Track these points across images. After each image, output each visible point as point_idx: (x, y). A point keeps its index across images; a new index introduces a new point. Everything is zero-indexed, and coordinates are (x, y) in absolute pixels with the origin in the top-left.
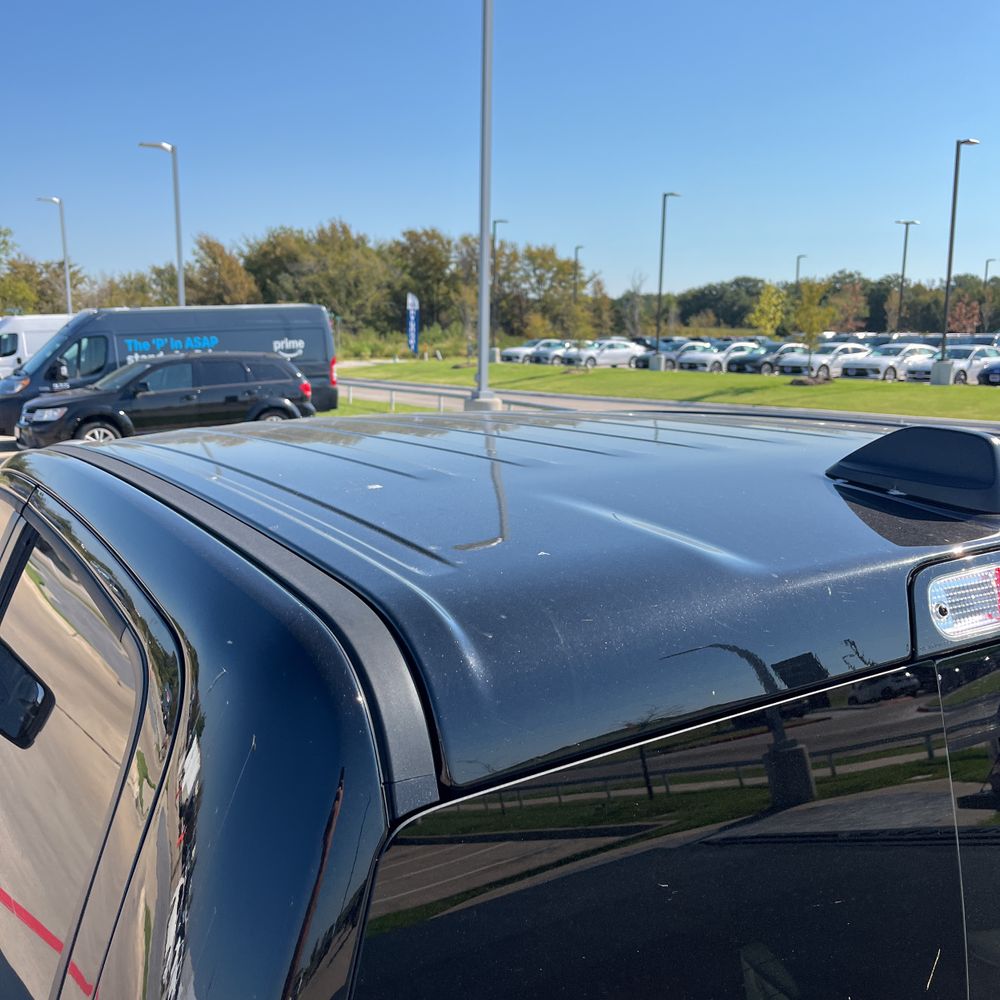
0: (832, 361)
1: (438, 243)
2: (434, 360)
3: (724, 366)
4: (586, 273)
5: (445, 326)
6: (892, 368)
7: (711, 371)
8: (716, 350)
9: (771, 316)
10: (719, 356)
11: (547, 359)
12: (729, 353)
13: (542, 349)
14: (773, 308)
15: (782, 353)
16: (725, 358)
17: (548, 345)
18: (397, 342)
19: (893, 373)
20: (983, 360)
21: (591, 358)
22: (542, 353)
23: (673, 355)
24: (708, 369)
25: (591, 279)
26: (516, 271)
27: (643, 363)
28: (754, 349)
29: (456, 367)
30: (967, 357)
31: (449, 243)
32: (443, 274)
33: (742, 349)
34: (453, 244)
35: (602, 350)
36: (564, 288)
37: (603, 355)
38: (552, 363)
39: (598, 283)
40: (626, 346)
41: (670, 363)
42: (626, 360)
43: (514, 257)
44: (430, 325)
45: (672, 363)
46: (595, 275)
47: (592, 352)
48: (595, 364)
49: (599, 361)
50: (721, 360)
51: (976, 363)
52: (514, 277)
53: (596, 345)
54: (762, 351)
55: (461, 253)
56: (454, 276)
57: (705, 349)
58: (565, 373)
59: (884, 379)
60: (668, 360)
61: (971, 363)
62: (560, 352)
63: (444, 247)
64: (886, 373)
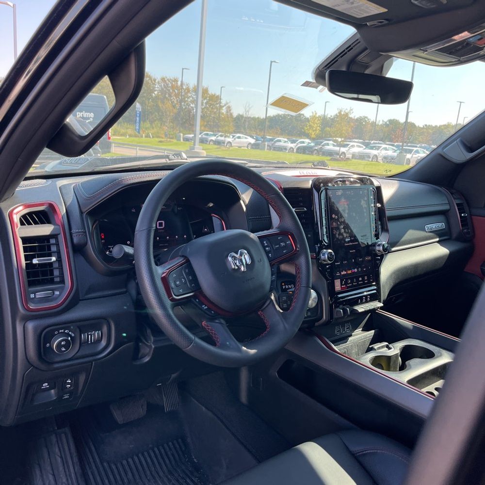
0: (347, 151)
1: (149, 80)
2: (148, 139)
3: (295, 150)
4: (223, 102)
5: (152, 122)
6: (376, 156)
7: (289, 152)
8: (290, 143)
9: (314, 129)
10: (293, 145)
11: (207, 141)
12: (298, 144)
13: (204, 136)
14: (316, 125)
15: (323, 146)
16: (296, 146)
17: (207, 134)
18: (127, 128)
19: (376, 158)
20: (418, 155)
21: (229, 142)
22: (204, 138)
23: (270, 143)
24: (287, 151)
25: (225, 105)
26: (188, 98)
27: (255, 146)
28: (309, 143)
29: (161, 142)
30: (411, 153)
31: (155, 80)
32: (152, 96)
33: (303, 142)
34: (157, 81)
35: (235, 139)
36: (212, 108)
37: (235, 141)
38: (209, 144)
39: (229, 107)
40: (246, 138)
41: (269, 148)
42: (246, 145)
43: (188, 90)
44: (144, 121)
45: (270, 148)
46: (227, 103)
47: (230, 139)
48: (231, 146)
49: (233, 144)
50: (294, 147)
51: (414, 156)
52: (187, 101)
53: (231, 137)
54: (312, 144)
55: (161, 86)
56: (157, 97)
57: (285, 142)
58: (218, 148)
59: (372, 161)
60: (268, 146)
61: (412, 156)
62: (214, 138)
63: (152, 82)
64: (373, 158)
